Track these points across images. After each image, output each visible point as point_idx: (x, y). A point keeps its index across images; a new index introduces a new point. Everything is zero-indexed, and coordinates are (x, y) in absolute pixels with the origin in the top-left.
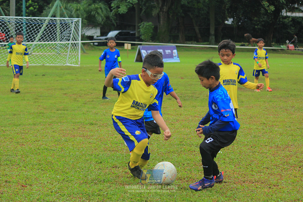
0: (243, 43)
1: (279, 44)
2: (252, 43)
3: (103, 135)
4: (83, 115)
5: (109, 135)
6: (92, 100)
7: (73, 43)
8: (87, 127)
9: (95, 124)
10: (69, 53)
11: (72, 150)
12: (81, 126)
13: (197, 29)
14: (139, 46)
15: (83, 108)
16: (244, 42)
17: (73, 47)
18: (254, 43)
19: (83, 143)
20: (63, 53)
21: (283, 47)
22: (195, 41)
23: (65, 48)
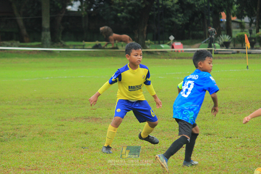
0: (97, 43)
1: (157, 42)
2: (113, 42)
13: (20, 20)
16: (99, 41)
18: (117, 41)
21: (165, 47)
22: (17, 40)
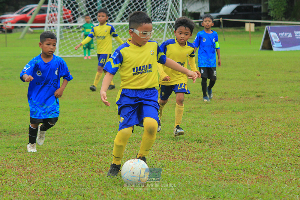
3: (216, 157)
4: (186, 127)
5: (225, 157)
6: (198, 106)
7: (171, 24)
8: (193, 145)
9: (205, 142)
10: (166, 38)
11: (172, 180)
12: (185, 145)
14: (266, 27)
15: (186, 117)
17: (170, 30)
19: (187, 168)
20: (157, 37)
23: (158, 31)
